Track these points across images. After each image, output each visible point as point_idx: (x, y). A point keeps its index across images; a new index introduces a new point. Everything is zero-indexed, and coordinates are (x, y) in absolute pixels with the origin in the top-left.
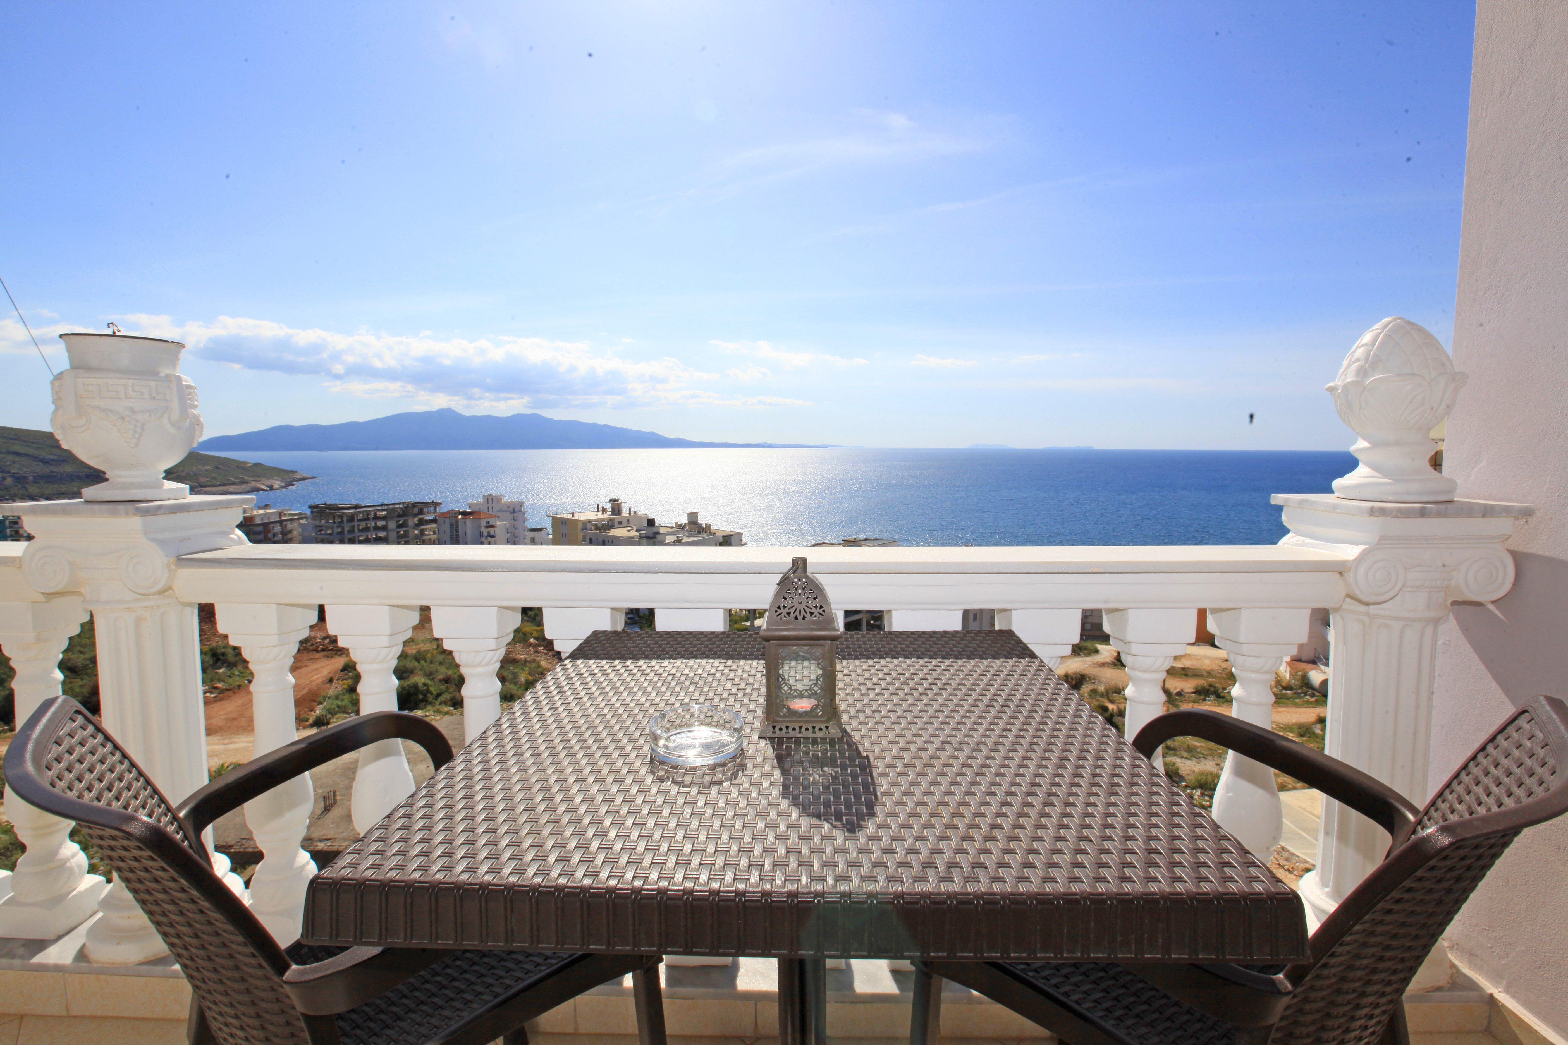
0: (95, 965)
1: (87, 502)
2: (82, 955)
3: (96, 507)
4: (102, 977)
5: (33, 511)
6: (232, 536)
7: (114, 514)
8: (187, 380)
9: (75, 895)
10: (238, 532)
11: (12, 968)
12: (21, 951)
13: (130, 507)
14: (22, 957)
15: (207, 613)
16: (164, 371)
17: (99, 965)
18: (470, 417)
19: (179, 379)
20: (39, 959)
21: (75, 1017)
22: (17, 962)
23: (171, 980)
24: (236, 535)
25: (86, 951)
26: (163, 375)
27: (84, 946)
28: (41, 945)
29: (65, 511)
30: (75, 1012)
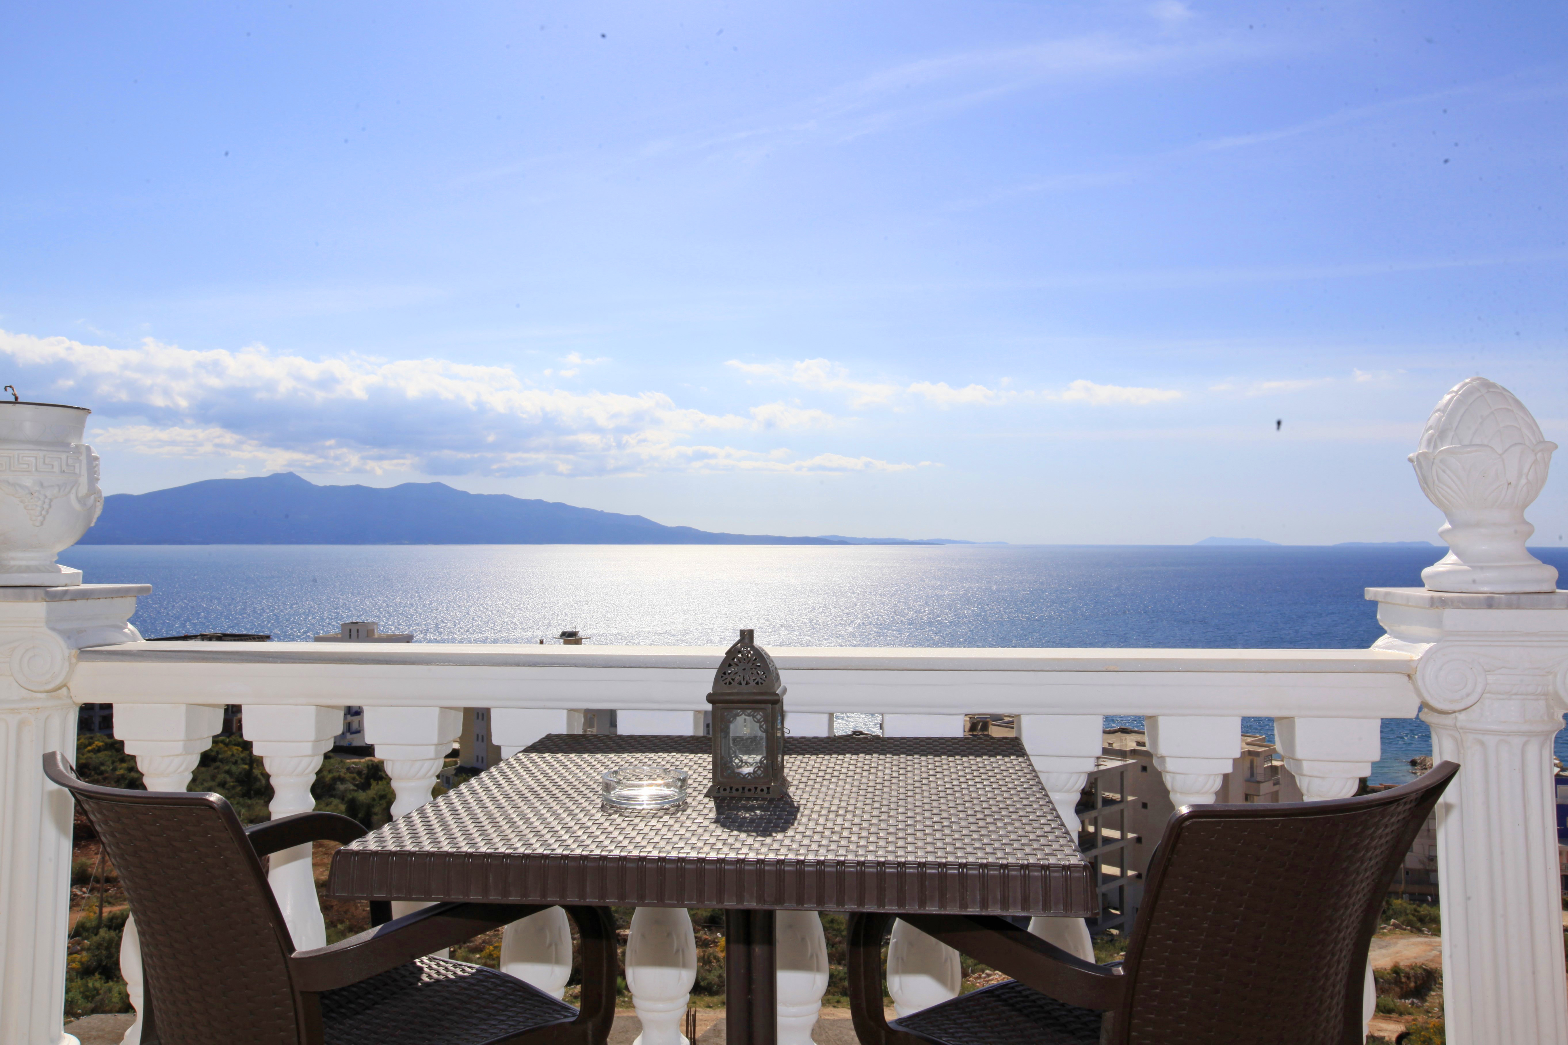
18: (325, 487)
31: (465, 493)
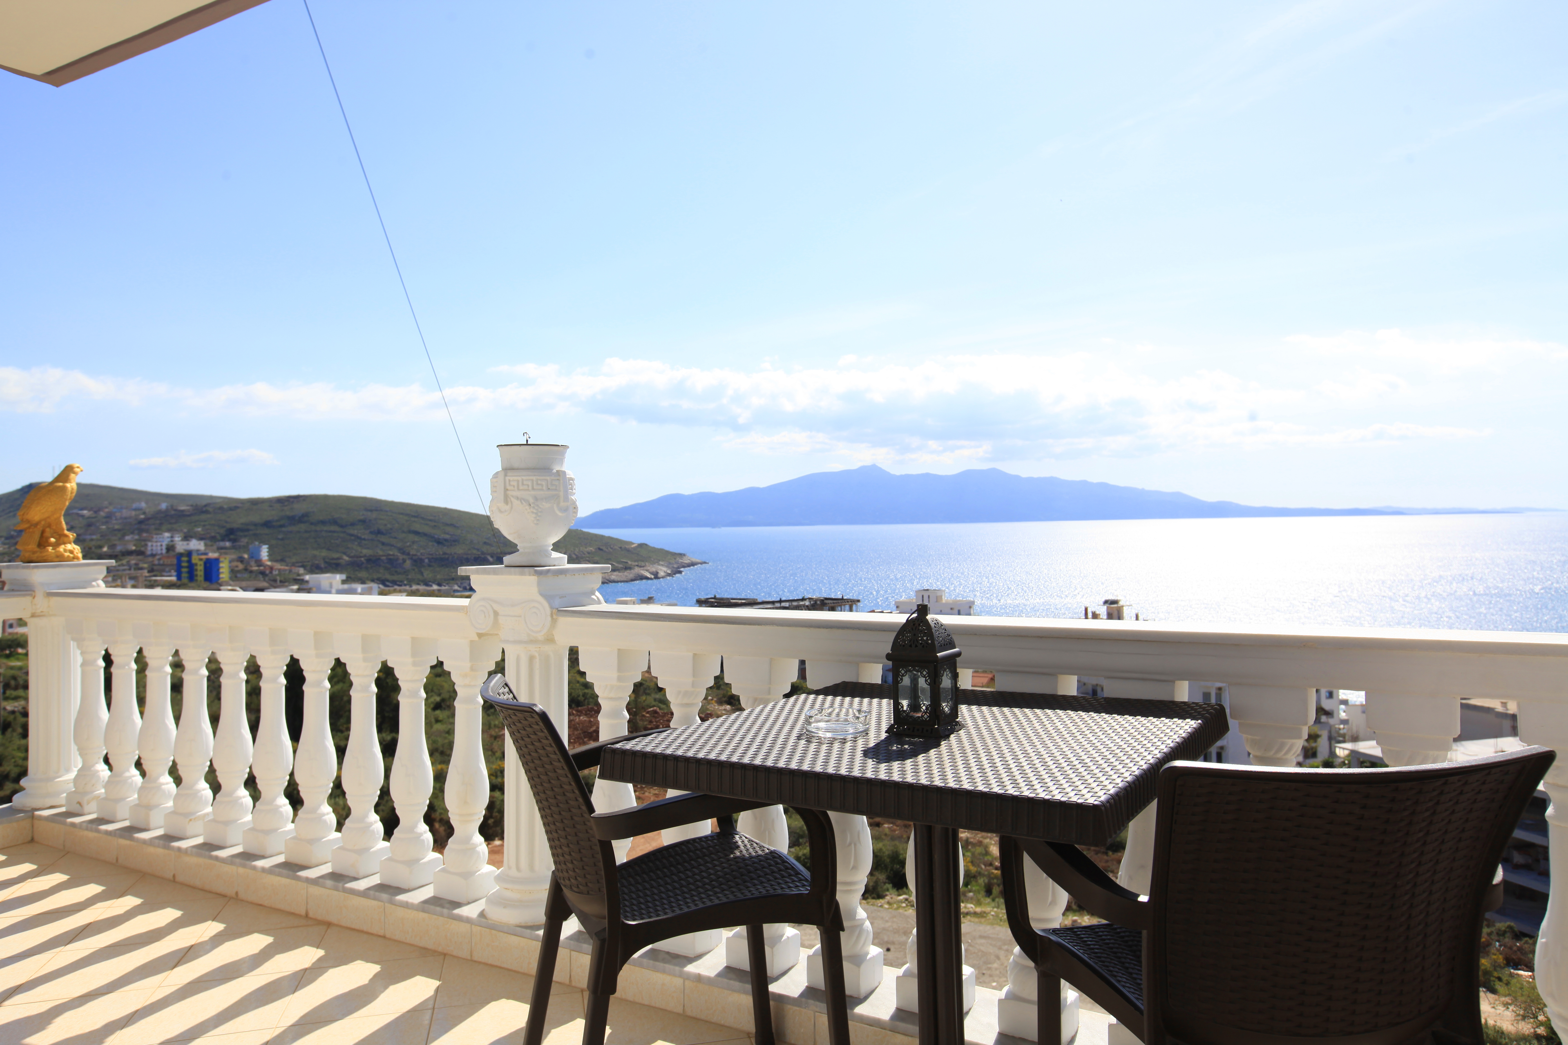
0: (490, 922)
1: (506, 566)
2: (482, 914)
3: (513, 569)
4: (494, 932)
5: (477, 572)
6: (593, 597)
7: (522, 574)
8: (570, 474)
9: (479, 874)
10: (597, 593)
11: (442, 915)
12: (448, 905)
13: (531, 569)
14: (448, 908)
15: (573, 655)
16: (556, 468)
17: (492, 922)
18: (901, 476)
19: (564, 473)
20: (457, 911)
21: (475, 961)
22: (445, 911)
23: (534, 942)
24: (596, 596)
25: (485, 913)
26: (555, 471)
27: (484, 910)
28: (458, 905)
29: (495, 572)
30: (476, 958)
31: (1017, 477)
